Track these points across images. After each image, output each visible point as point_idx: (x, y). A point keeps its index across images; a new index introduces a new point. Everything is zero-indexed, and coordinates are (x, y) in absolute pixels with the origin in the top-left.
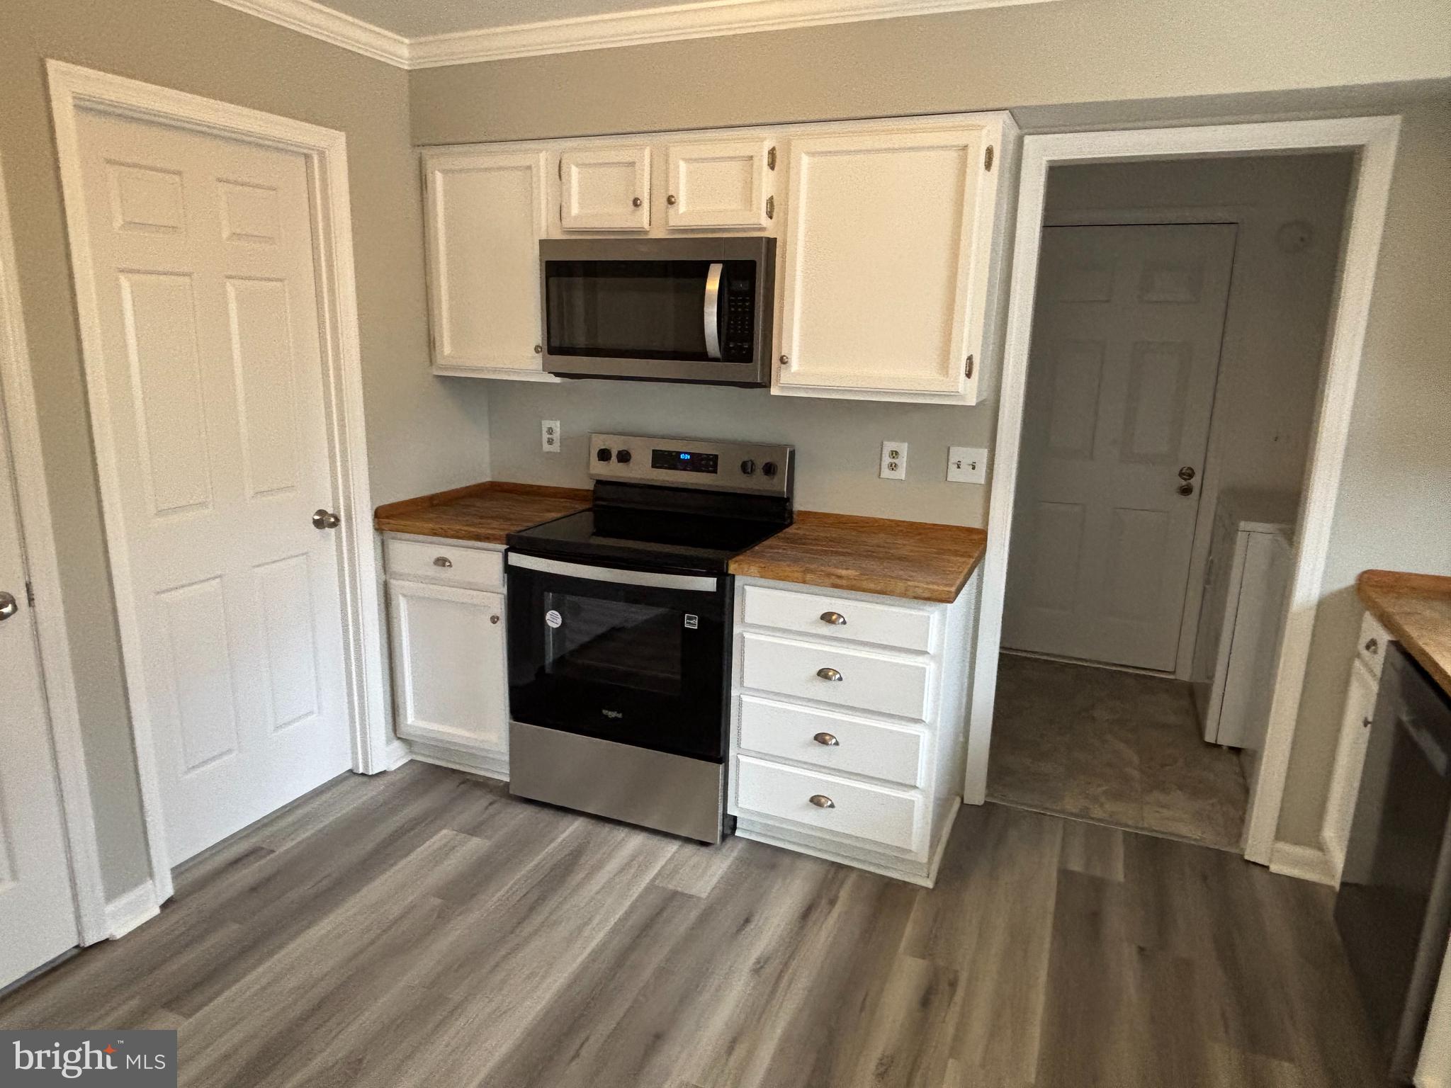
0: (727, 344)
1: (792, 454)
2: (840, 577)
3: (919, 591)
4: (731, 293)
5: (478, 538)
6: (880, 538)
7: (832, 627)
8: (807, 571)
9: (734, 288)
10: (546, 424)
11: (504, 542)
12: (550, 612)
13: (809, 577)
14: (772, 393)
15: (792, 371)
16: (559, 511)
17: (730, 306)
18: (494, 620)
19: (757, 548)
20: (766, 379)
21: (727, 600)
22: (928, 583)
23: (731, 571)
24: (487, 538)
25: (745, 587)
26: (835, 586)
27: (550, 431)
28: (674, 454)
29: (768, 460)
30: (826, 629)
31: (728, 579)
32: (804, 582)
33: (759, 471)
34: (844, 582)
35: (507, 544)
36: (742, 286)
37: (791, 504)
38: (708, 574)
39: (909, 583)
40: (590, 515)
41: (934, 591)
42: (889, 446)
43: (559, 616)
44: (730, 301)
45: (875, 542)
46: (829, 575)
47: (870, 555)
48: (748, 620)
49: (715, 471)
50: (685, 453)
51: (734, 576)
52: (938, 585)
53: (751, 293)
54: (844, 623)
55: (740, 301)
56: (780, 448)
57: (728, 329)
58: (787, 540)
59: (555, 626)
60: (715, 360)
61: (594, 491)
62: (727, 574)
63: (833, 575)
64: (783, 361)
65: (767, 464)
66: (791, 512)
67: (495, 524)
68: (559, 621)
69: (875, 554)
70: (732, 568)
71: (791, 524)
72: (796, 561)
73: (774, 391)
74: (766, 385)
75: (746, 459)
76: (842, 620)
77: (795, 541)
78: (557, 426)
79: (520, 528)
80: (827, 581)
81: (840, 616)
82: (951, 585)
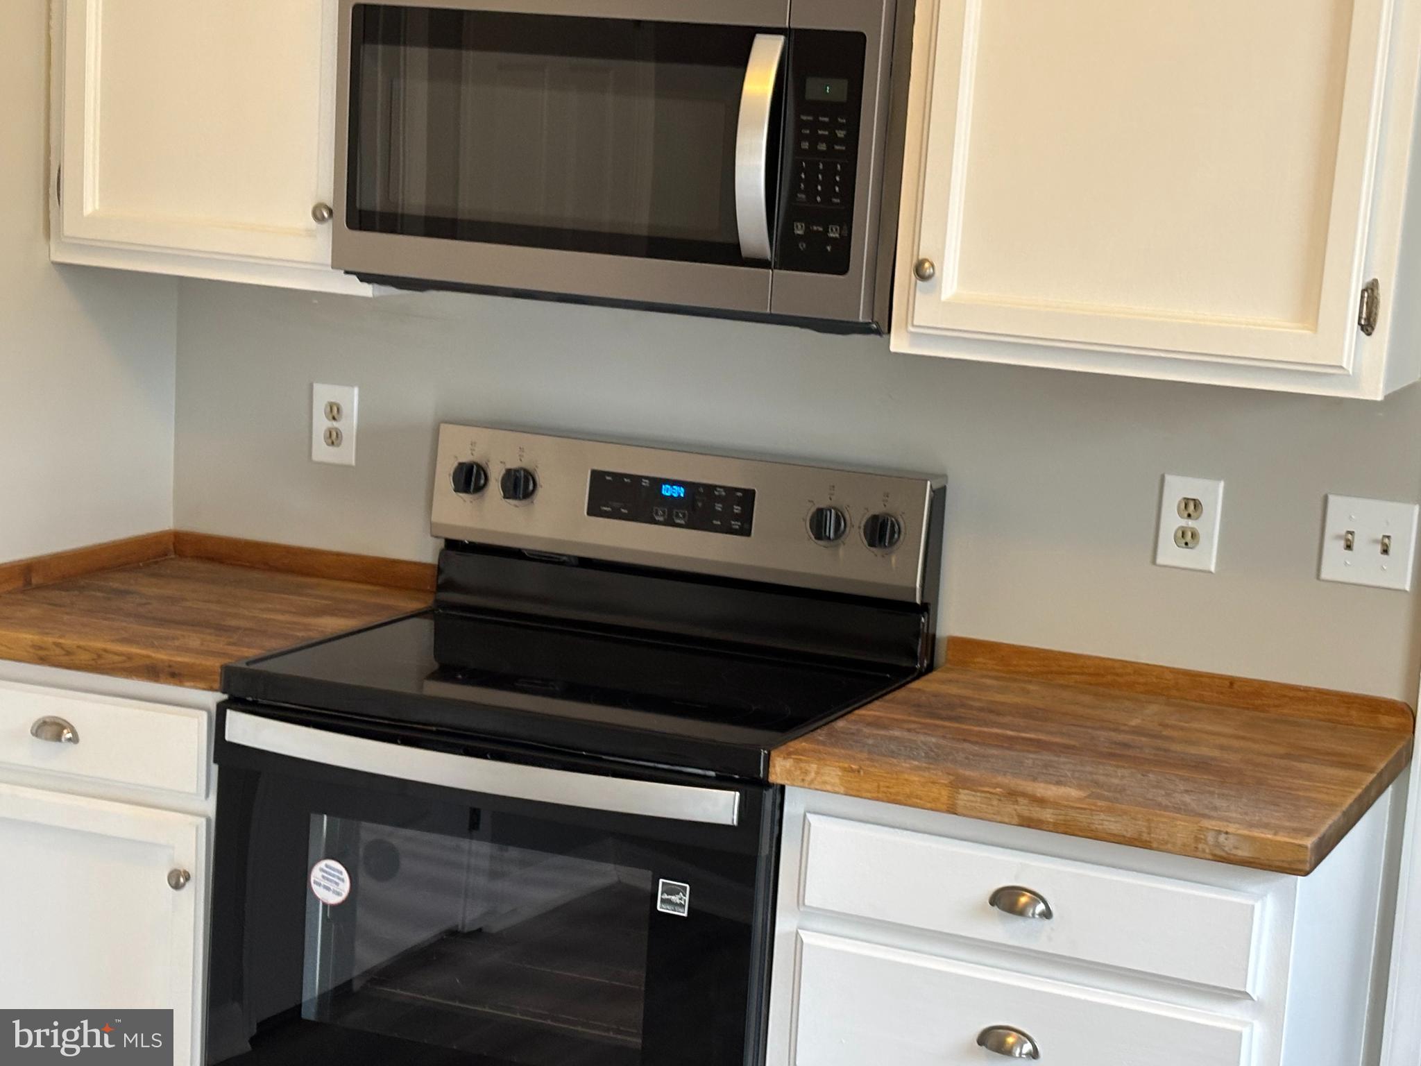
0: (788, 228)
1: (939, 497)
2: (1041, 802)
3: (1228, 844)
4: (803, 105)
5: (153, 672)
6: (1150, 714)
7: (1018, 923)
8: (959, 783)
9: (810, 96)
10: (324, 393)
11: (217, 685)
12: (323, 864)
13: (964, 797)
14: (893, 349)
15: (944, 297)
16: (351, 614)
17: (799, 138)
18: (178, 880)
19: (840, 724)
20: (880, 316)
21: (765, 849)
22: (1251, 825)
23: (776, 777)
24: (175, 675)
25: (808, 815)
26: (1028, 823)
27: (334, 411)
28: (645, 483)
29: (878, 509)
30: (1001, 929)
31: (769, 795)
32: (952, 810)
33: (856, 535)
34: (1048, 815)
35: (224, 692)
36: (829, 89)
37: (933, 622)
38: (721, 783)
39: (1206, 823)
40: (425, 627)
41: (1263, 842)
42: (1178, 488)
43: (345, 875)
44: (800, 125)
45: (1134, 722)
46: (1012, 795)
47: (1119, 754)
48: (812, 899)
49: (745, 531)
50: (673, 483)
51: (782, 788)
52: (1277, 829)
53: (852, 108)
54: (1047, 914)
55: (824, 126)
56: (909, 480)
57: (794, 189)
58: (918, 707)
59: (334, 900)
60: (758, 263)
61: (439, 569)
62: (765, 784)
63: (1024, 795)
64: (921, 272)
65: (875, 518)
66: (932, 640)
67: (194, 641)
68: (345, 887)
69: (1130, 752)
70: (780, 768)
71: (930, 668)
72: (934, 757)
73: (899, 343)
74: (879, 327)
75: (823, 504)
76: (1041, 907)
77: (934, 711)
78: (351, 399)
79: (252, 653)
80: (1010, 808)
81: (1038, 897)
82: (1309, 833)
